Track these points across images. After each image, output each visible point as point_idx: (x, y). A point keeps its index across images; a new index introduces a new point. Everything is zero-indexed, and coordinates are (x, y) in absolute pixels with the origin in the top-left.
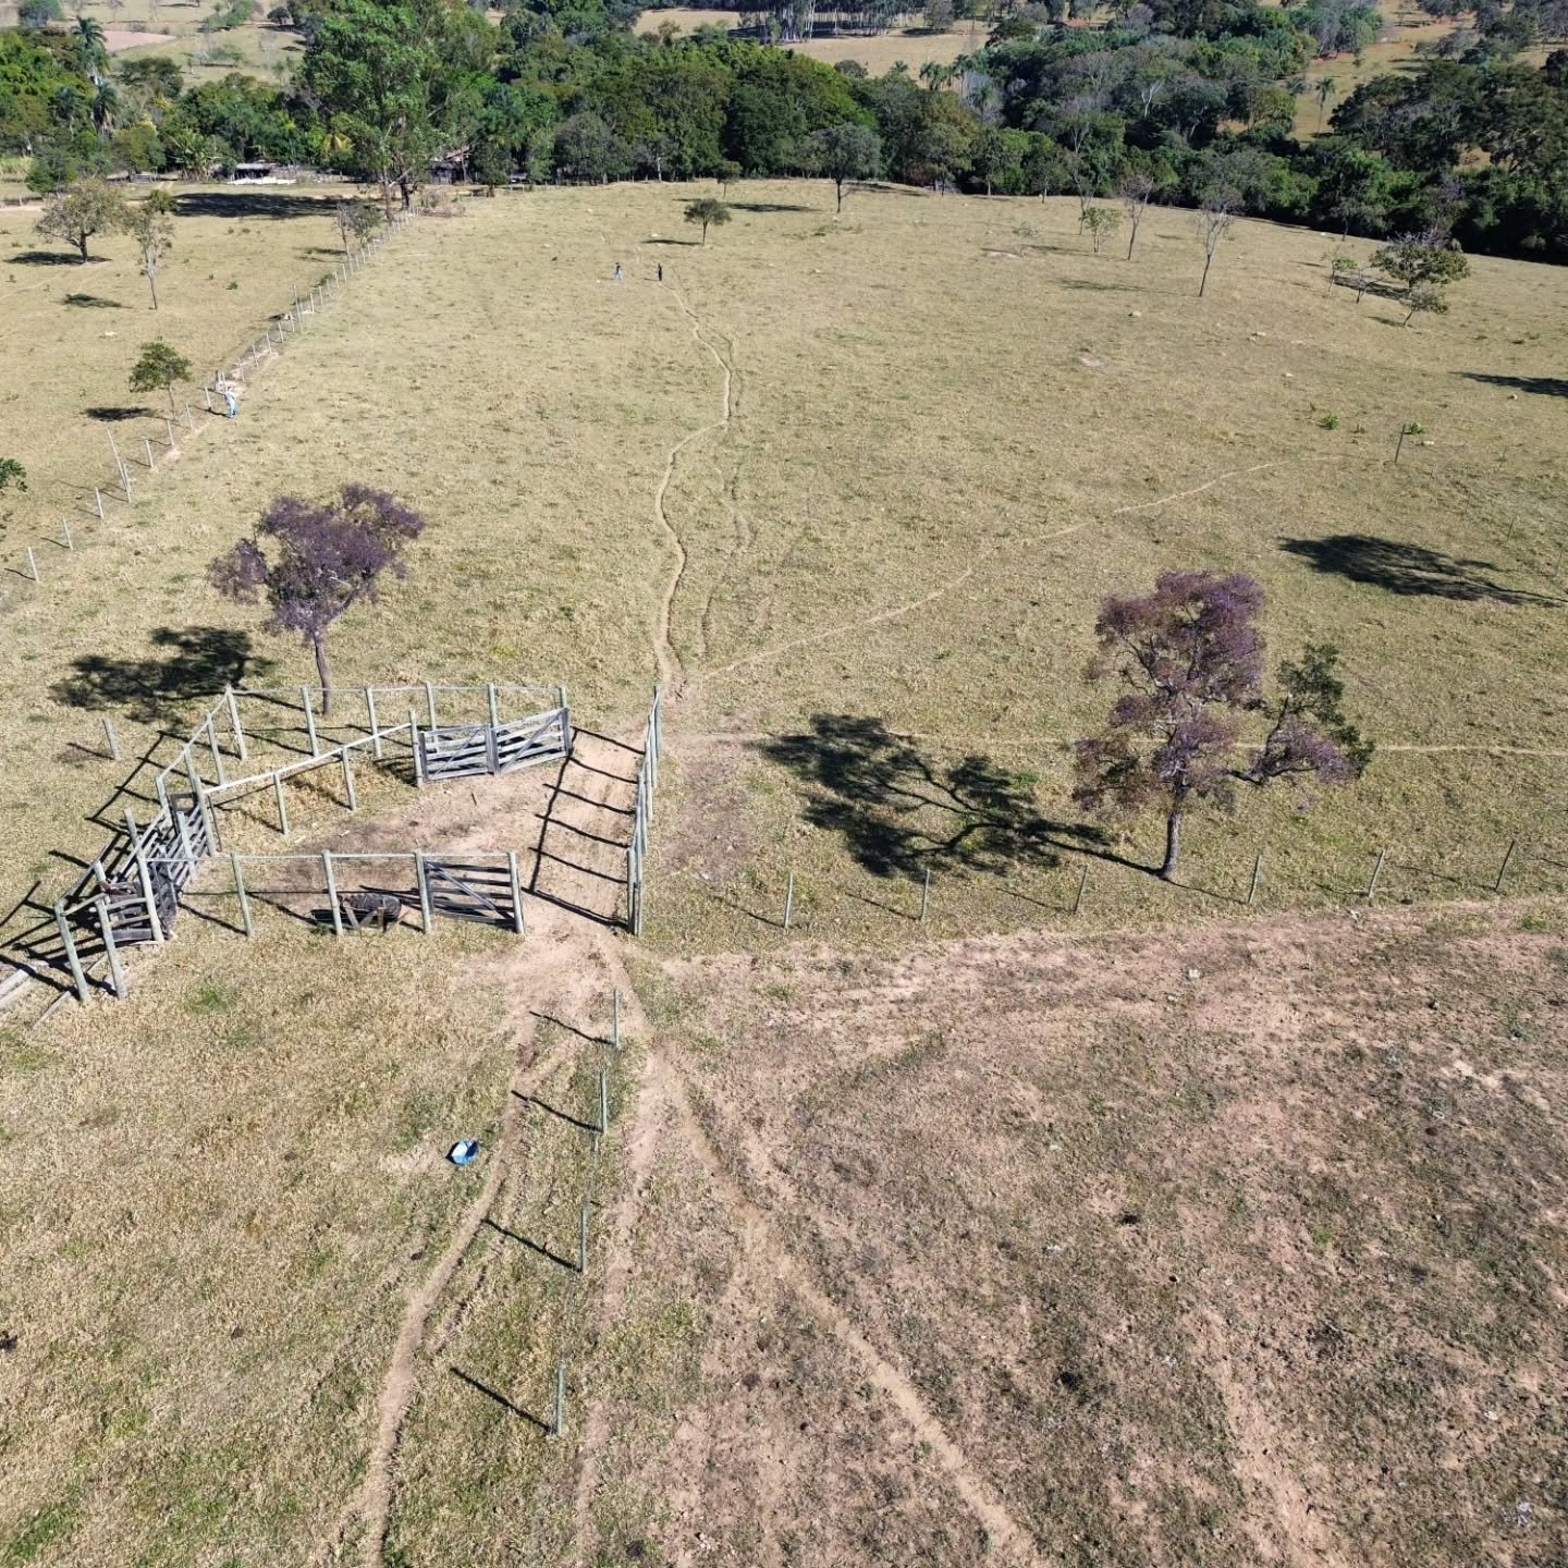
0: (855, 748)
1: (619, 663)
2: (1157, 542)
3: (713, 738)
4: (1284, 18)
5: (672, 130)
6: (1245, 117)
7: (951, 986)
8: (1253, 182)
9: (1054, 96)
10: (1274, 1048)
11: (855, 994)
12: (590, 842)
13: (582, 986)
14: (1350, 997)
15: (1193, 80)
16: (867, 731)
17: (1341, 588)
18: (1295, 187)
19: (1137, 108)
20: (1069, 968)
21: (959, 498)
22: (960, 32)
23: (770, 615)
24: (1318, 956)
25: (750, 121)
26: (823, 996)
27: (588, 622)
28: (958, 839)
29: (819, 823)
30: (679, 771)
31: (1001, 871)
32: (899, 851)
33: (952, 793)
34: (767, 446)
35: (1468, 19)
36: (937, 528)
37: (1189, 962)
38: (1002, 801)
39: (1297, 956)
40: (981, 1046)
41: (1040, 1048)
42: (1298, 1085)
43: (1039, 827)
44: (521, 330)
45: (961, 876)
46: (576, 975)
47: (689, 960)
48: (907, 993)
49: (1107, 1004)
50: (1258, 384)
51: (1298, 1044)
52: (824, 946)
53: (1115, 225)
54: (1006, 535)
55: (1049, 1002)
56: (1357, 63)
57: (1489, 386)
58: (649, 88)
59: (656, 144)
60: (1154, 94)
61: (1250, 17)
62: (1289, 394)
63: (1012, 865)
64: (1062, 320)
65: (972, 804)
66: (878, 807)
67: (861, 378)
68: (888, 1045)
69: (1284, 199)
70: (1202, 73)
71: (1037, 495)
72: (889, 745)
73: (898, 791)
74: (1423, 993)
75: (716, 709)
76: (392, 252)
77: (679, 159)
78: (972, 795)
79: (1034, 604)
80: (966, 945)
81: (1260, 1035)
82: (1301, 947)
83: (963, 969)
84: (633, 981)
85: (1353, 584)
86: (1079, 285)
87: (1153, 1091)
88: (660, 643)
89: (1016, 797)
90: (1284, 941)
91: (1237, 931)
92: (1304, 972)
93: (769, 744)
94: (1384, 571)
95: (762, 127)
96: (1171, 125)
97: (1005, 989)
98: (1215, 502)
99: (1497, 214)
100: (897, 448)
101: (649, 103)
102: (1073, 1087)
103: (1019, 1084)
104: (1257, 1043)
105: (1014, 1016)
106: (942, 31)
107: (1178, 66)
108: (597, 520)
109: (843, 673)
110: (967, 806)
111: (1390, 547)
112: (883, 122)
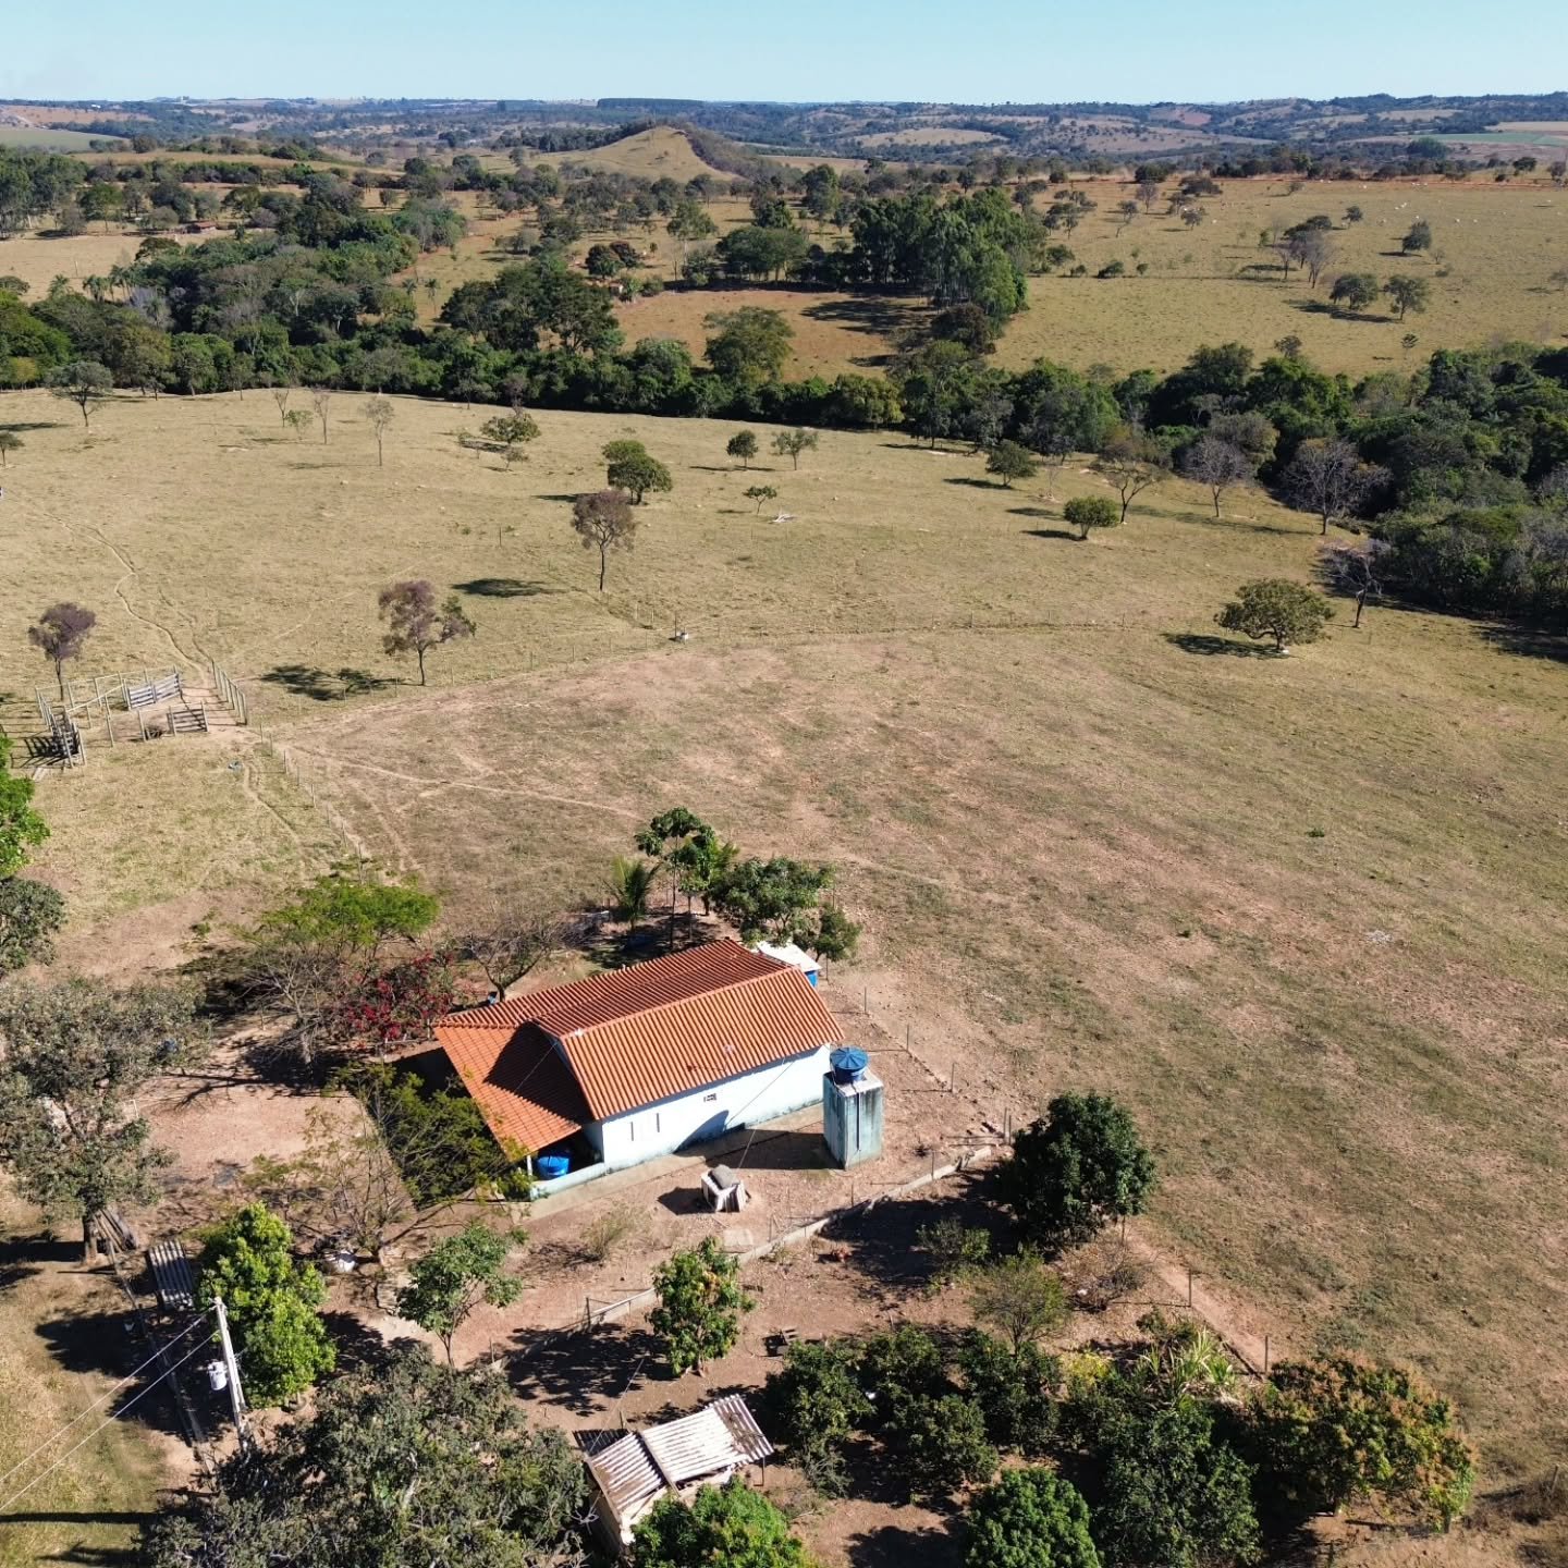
0: (296, 673)
4: (388, 225)
6: (377, 312)
7: (362, 717)
8: (396, 370)
9: (215, 302)
10: (465, 711)
11: (332, 724)
13: (241, 737)
14: (486, 699)
15: (329, 286)
16: (297, 669)
17: (478, 600)
18: (427, 371)
19: (289, 310)
20: (398, 708)
21: (288, 588)
23: (227, 642)
24: (476, 693)
26: (322, 726)
28: (348, 689)
29: (295, 693)
31: (367, 693)
32: (329, 694)
33: (340, 679)
34: (169, 581)
35: (531, 213)
36: (285, 602)
37: (436, 700)
38: (360, 677)
39: (470, 694)
40: (377, 725)
41: (395, 722)
42: (472, 716)
43: (376, 681)
45: (354, 697)
46: (237, 736)
47: (271, 727)
48: (348, 721)
49: (413, 713)
50: (427, 515)
51: (472, 709)
52: (316, 717)
53: (310, 421)
54: (320, 600)
55: (394, 715)
56: (454, 258)
60: (299, 297)
61: (360, 224)
62: (444, 519)
63: (370, 692)
64: (300, 491)
66: (314, 686)
67: (197, 540)
68: (348, 730)
69: (422, 379)
70: (333, 276)
71: (327, 582)
72: (308, 671)
73: (320, 681)
74: (508, 694)
78: (348, 678)
80: (363, 709)
83: (364, 714)
84: (256, 734)
85: (483, 598)
86: (301, 467)
87: (431, 723)
88: (185, 659)
89: (365, 676)
90: (466, 692)
91: (450, 692)
92: (472, 696)
93: (260, 678)
94: (495, 590)
96: (320, 321)
97: (379, 715)
99: (566, 382)
102: (408, 727)
103: (392, 729)
104: (460, 711)
105: (385, 719)
106: (77, 234)
107: (312, 272)
109: (276, 655)
110: (348, 681)
111: (499, 581)
112: (74, 338)
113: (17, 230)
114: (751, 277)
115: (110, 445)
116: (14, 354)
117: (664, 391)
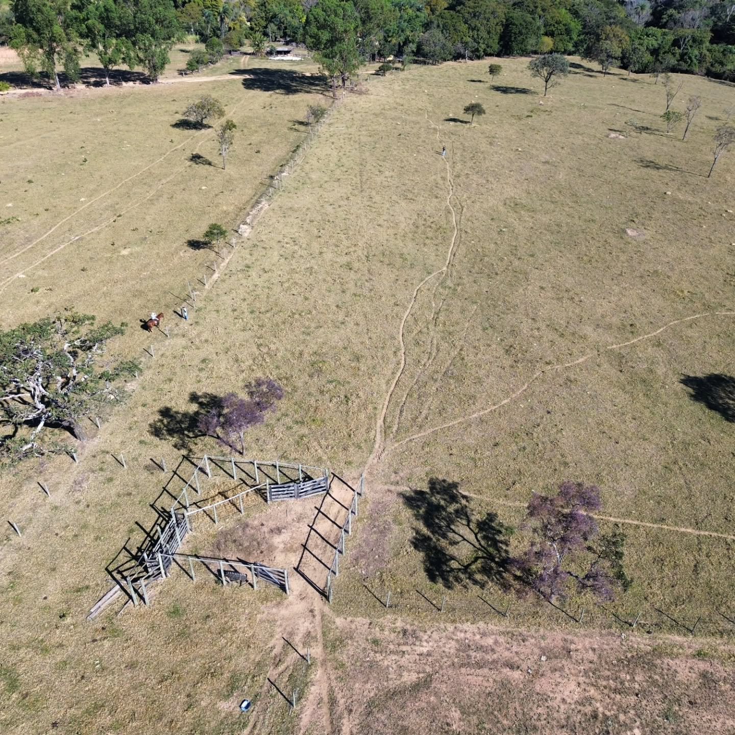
0: (442, 503)
1: (360, 436)
2: (621, 371)
3: (386, 487)
5: (476, 36)
7: (443, 649)
9: (680, 8)
10: (562, 706)
11: (404, 648)
12: (325, 543)
13: (304, 626)
14: (604, 683)
16: (449, 490)
17: (700, 413)
19: (724, 17)
20: (494, 647)
21: (536, 333)
23: (430, 409)
24: (600, 657)
25: (515, 30)
26: (391, 647)
27: (354, 404)
28: (469, 565)
29: (416, 547)
30: (368, 507)
31: (482, 586)
32: (444, 568)
33: (476, 535)
34: (459, 289)
36: (519, 355)
37: (543, 651)
38: (495, 543)
39: (591, 655)
40: (445, 686)
41: (468, 690)
42: (565, 729)
43: (505, 562)
44: (374, 193)
45: (465, 587)
46: (303, 620)
47: (346, 619)
48: (425, 650)
49: (502, 670)
51: (573, 706)
52: (400, 619)
53: (680, 120)
54: (548, 363)
55: (479, 665)
59: (467, 43)
63: (488, 583)
64: (629, 195)
65: (483, 543)
66: (442, 540)
67: (517, 239)
68: (410, 678)
71: (573, 334)
72: (457, 502)
73: (454, 532)
74: (637, 686)
75: (392, 469)
76: (330, 124)
77: (477, 50)
78: (485, 538)
79: (549, 412)
80: (456, 628)
81: (559, 699)
82: (594, 650)
83: (451, 641)
84: (323, 627)
85: (707, 411)
86: (648, 165)
87: (505, 722)
88: (380, 422)
89: (501, 542)
90: (588, 646)
91: (569, 637)
92: (591, 665)
93: (408, 495)
94: (727, 403)
95: (520, 33)
97: (464, 655)
98: (659, 345)
101: (466, 23)
102: (474, 714)
103: (453, 709)
104: (554, 704)
105: (463, 670)
108: (374, 336)
109: (451, 452)
110: (480, 544)
112: (584, 27)
115: (544, 116)
116: (546, 34)
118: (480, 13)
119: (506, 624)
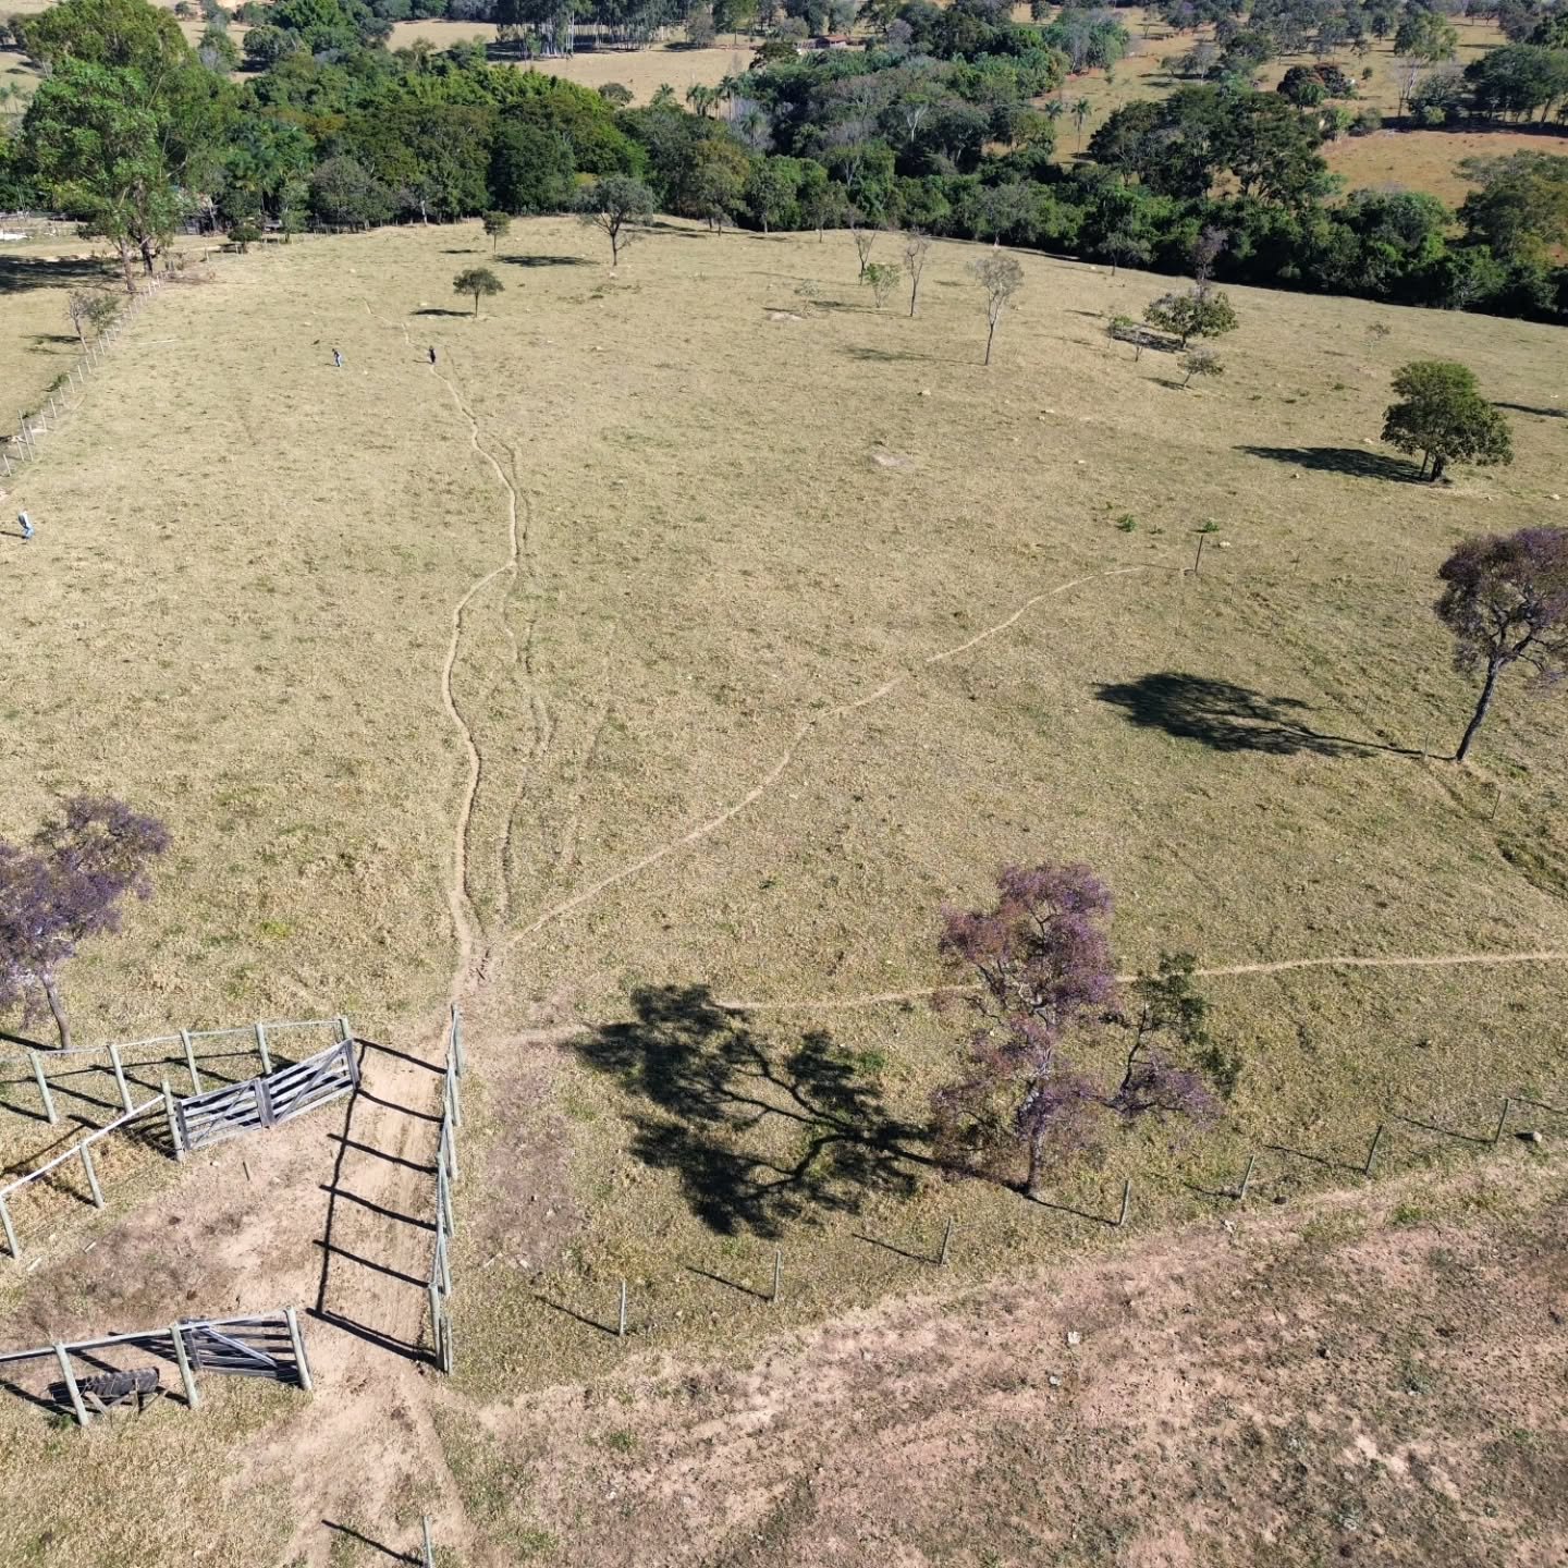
0: (683, 1038)
1: (411, 935)
2: (973, 698)
3: (523, 1038)
4: (1037, 37)
5: (435, 172)
6: (1008, 141)
7: (814, 1397)
8: (1022, 214)
9: (822, 120)
10: (1169, 1443)
11: (707, 1430)
12: (387, 1220)
13: (384, 1466)
14: (1237, 1351)
15: (956, 105)
16: (692, 1007)
17: (1162, 746)
18: (1062, 218)
19: (904, 133)
20: (942, 1349)
21: (768, 655)
22: (723, 47)
23: (578, 842)
24: (1198, 1293)
25: (517, 158)
26: (669, 1438)
27: (371, 870)
28: (804, 1165)
29: (650, 1159)
30: (485, 1096)
31: (854, 1208)
32: (741, 1189)
33: (793, 1091)
34: (561, 596)
35: (1208, 30)
36: (749, 700)
37: (1066, 1320)
38: (847, 1098)
39: (1178, 1296)
40: (854, 1494)
41: (919, 1484)
42: (1199, 1500)
43: (890, 1134)
44: (285, 445)
45: (812, 1222)
46: (377, 1448)
47: (511, 1404)
48: (765, 1417)
49: (985, 1401)
50: (1052, 476)
51: (1193, 1433)
52: (667, 1357)
53: (897, 279)
54: (819, 706)
55: (923, 1408)
56: (1109, 80)
57: (1271, 465)
58: (407, 129)
59: (419, 186)
60: (919, 118)
61: (1005, 36)
62: (1084, 486)
63: (866, 1196)
64: (853, 402)
65: (817, 1105)
66: (713, 1125)
67: (655, 495)
68: (749, 1507)
69: (1053, 229)
70: (963, 95)
71: (847, 645)
72: (720, 1028)
73: (736, 1098)
74: (1311, 1333)
75: (524, 993)
76: (135, 337)
77: (444, 201)
78: (816, 1091)
79: (858, 799)
80: (826, 1331)
81: (1152, 1426)
82: (1179, 1280)
83: (825, 1369)
84: (446, 1449)
85: (1173, 740)
86: (866, 355)
87: (1048, 1536)
88: (456, 895)
89: (862, 1091)
90: (1162, 1275)
91: (1112, 1267)
92: (1188, 1318)
93: (586, 1042)
94: (1201, 719)
95: (528, 164)
96: (938, 149)
97: (874, 1394)
98: (1026, 640)
99: (1253, 245)
100: (698, 593)
101: (408, 143)
102: (960, 1543)
103: (901, 1551)
104: (1148, 1441)
105: (887, 1436)
106: (705, 46)
107: (939, 88)
108: (377, 716)
109: (663, 922)
110: (812, 1110)
111: (1205, 687)
112: (653, 154)
113: (646, 41)
114: (1508, 117)
115: (625, 296)
116: (580, 169)
117: (1402, 266)
118: (435, 123)
119: (950, 1284)
